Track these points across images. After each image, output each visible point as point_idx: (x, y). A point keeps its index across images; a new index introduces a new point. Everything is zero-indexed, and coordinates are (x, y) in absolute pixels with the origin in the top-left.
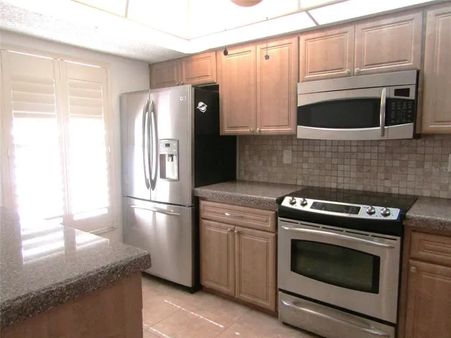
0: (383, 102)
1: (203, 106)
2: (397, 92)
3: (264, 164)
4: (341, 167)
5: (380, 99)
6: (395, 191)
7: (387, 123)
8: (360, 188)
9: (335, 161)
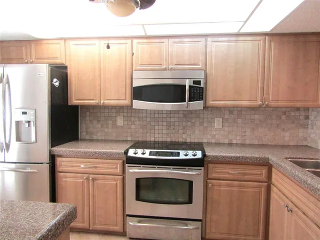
0: (187, 88)
1: (57, 81)
2: (195, 82)
3: (102, 126)
4: (157, 127)
5: (185, 86)
6: (188, 140)
7: (190, 101)
8: (169, 140)
9: (153, 123)
